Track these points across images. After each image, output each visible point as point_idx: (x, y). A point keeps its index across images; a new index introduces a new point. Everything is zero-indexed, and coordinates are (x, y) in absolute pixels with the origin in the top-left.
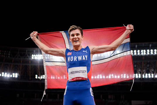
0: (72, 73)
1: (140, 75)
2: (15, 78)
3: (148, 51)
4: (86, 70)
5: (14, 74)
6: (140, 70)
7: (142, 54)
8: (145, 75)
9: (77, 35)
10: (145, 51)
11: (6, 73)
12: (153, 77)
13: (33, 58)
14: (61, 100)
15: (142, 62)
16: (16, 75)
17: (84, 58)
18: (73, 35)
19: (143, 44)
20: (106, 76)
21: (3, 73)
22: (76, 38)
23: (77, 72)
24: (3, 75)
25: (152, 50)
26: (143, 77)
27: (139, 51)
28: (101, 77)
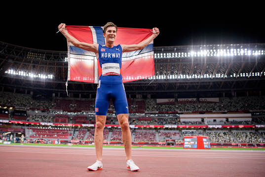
0: (106, 68)
1: (165, 76)
2: (50, 79)
3: (173, 54)
4: (119, 66)
5: (49, 76)
6: (165, 72)
7: (168, 57)
8: (169, 76)
9: (114, 32)
10: (170, 54)
11: (42, 75)
12: (176, 78)
13: (66, 61)
14: (93, 99)
15: (167, 65)
16: (51, 77)
17: (117, 56)
18: (110, 31)
19: (169, 48)
20: (134, 78)
21: (39, 75)
22: (112, 35)
23: (110, 67)
24: (39, 77)
25: (176, 54)
26: (168, 78)
27: (165, 54)
28: (130, 79)
